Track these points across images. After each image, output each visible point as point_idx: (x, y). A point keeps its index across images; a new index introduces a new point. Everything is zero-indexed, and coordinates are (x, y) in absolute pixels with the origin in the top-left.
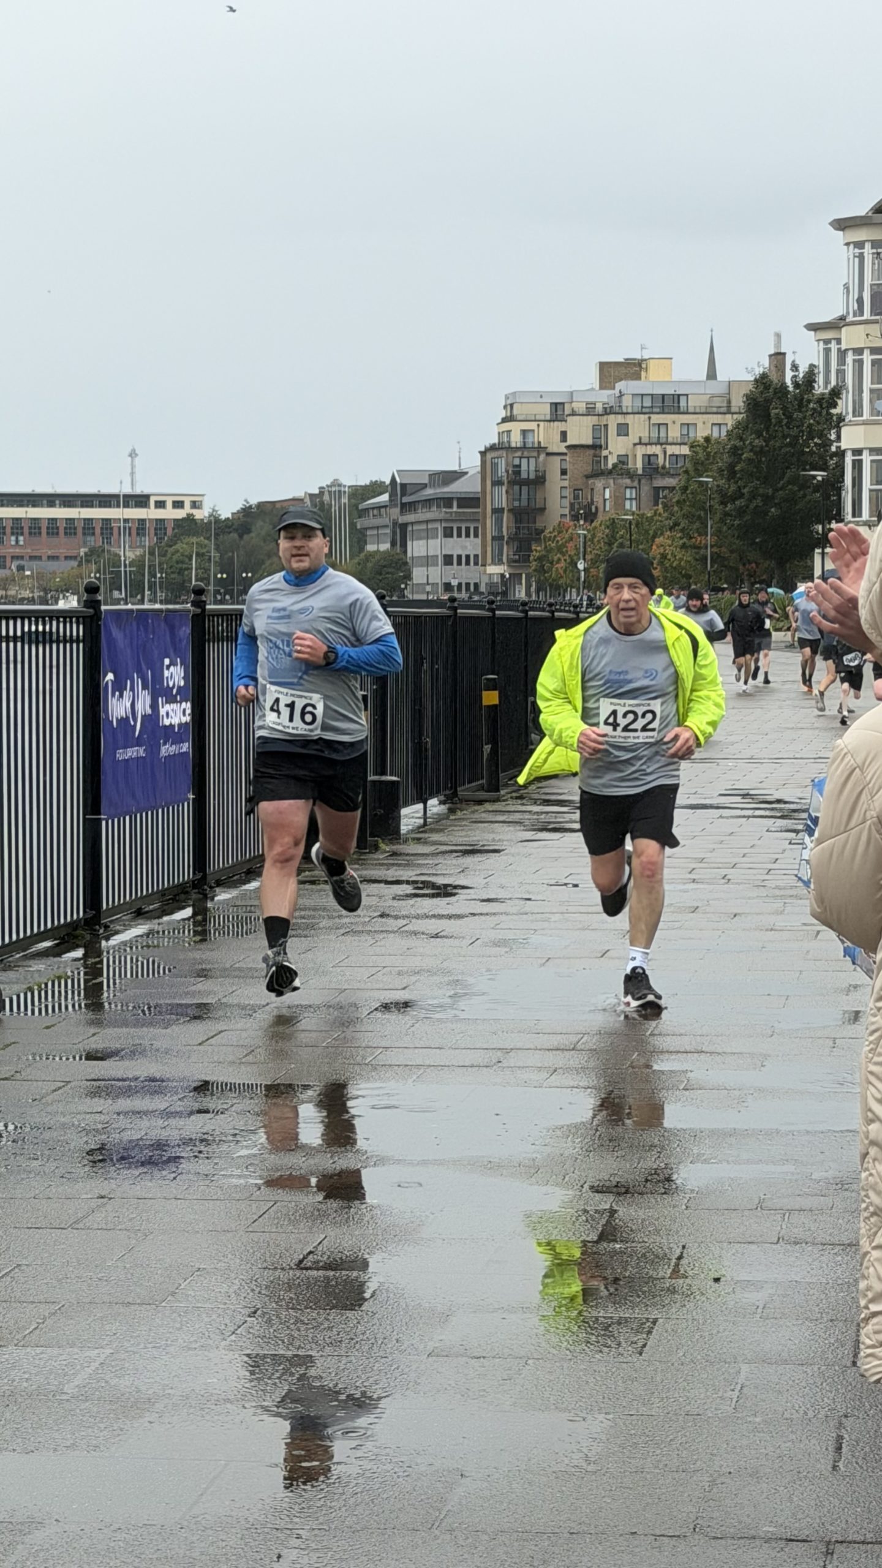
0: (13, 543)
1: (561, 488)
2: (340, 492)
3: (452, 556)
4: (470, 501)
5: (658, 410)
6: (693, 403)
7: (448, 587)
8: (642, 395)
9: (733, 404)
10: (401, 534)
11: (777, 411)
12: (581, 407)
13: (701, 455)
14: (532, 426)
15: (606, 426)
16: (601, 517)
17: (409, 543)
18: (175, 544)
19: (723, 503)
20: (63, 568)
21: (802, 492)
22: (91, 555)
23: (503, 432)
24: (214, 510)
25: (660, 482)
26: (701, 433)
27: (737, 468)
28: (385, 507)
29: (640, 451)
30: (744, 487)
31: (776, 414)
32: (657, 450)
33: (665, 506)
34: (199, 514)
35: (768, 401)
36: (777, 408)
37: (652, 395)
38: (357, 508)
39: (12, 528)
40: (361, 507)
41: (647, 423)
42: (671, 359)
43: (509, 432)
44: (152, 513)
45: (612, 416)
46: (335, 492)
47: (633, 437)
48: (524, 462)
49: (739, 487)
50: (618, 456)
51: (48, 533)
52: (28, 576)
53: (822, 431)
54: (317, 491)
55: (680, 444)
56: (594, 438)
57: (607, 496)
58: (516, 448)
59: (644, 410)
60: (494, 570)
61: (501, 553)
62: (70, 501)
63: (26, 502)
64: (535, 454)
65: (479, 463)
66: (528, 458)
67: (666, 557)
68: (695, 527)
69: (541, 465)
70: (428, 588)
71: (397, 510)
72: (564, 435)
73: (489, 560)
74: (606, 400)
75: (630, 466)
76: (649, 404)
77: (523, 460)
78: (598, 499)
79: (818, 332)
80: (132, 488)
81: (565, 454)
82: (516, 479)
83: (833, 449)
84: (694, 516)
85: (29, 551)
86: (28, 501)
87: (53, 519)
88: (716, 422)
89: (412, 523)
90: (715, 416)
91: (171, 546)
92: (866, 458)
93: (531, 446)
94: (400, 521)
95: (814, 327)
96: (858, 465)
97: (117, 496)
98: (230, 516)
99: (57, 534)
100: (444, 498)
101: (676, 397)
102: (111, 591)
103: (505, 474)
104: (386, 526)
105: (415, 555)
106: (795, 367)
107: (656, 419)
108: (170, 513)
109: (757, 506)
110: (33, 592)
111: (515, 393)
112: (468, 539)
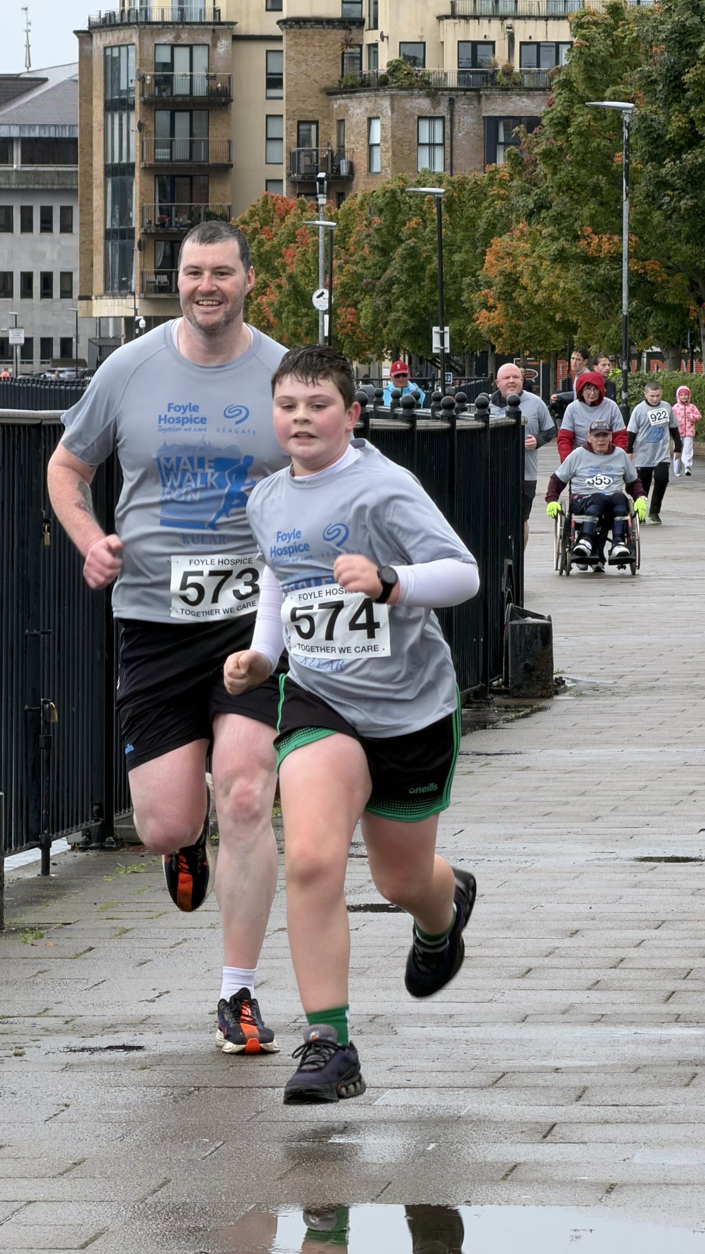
1: (269, 117)
4: (52, 148)
13: (602, 46)
16: (361, 187)
19: (656, 157)
25: (500, 106)
27: (687, 78)
29: (453, 34)
32: (492, 30)
33: (515, 163)
50: (402, 44)
55: (546, 18)
56: (345, 2)
57: (376, 137)
58: (164, 23)
60: (113, 309)
61: (127, 270)
64: (207, 39)
66: (191, 46)
67: (516, 281)
68: (586, 212)
69: (220, 64)
73: (98, 286)
75: (430, 67)
77: (177, 50)
78: (354, 145)
81: (279, 39)
82: (162, 97)
84: (583, 186)
93: (196, 18)
103: (135, 85)
112: (46, 236)
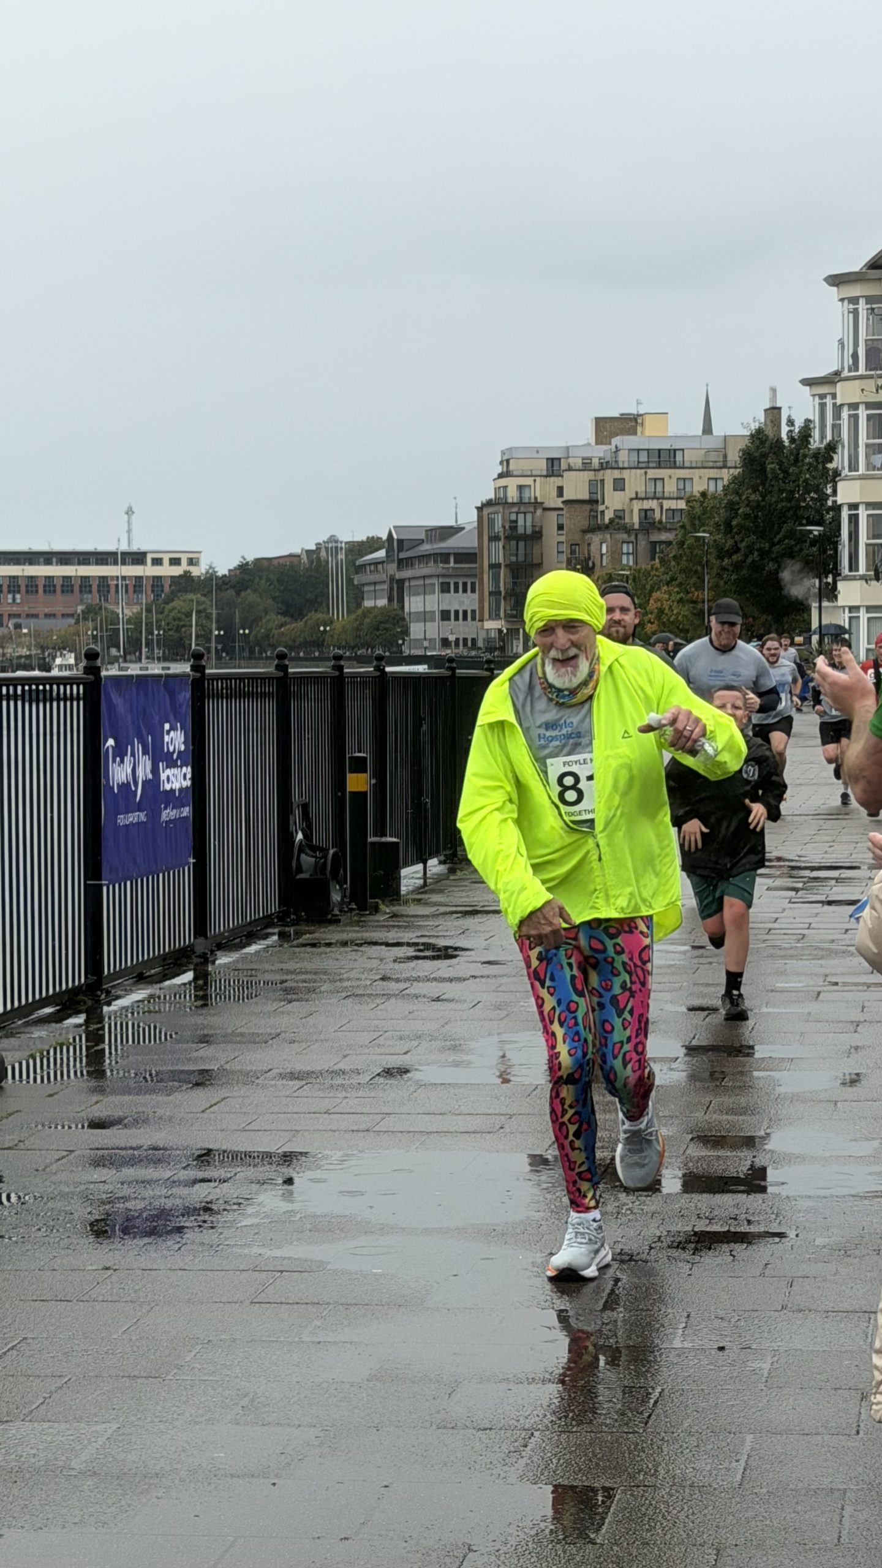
0: (10, 601)
1: (558, 543)
2: (336, 548)
3: (449, 612)
4: (467, 557)
5: (653, 465)
6: (689, 457)
7: (445, 643)
8: (638, 450)
9: (729, 458)
10: (398, 590)
11: (773, 466)
12: (577, 463)
13: (698, 510)
14: (528, 481)
15: (602, 481)
16: (598, 572)
17: (406, 599)
18: (173, 600)
19: (720, 557)
20: (62, 625)
21: (798, 547)
22: (87, 613)
23: (499, 488)
24: (211, 567)
25: (656, 537)
26: (698, 487)
27: (734, 523)
28: (382, 562)
29: (637, 506)
30: (742, 541)
31: (771, 469)
32: (653, 504)
33: (662, 561)
34: (195, 571)
35: (764, 456)
36: (773, 463)
37: (648, 450)
38: (354, 564)
39: (9, 586)
40: (357, 563)
41: (643, 478)
42: (667, 413)
43: (505, 487)
44: (149, 570)
45: (609, 471)
46: (332, 548)
47: (629, 492)
48: (521, 517)
49: (736, 542)
50: (615, 511)
51: (45, 591)
52: (25, 634)
53: (818, 485)
54: (314, 548)
55: (677, 499)
56: (590, 493)
57: (604, 550)
58: (513, 504)
59: (640, 465)
60: (492, 625)
61: (498, 609)
62: (65, 559)
63: (22, 561)
64: (532, 509)
65: (475, 519)
66: (525, 513)
67: (663, 611)
68: (692, 581)
69: (537, 520)
70: (426, 644)
71: (395, 565)
72: (560, 491)
73: (486, 615)
74: (602, 455)
75: (627, 520)
76: (646, 460)
77: (520, 515)
78: (594, 554)
79: (814, 388)
80: (129, 546)
81: (562, 509)
82: (512, 534)
83: (830, 503)
84: (691, 570)
85: (26, 609)
86: (25, 559)
87: (49, 577)
88: (712, 476)
89: (409, 579)
90: (712, 470)
91: (167, 603)
92: (863, 513)
93: (527, 501)
94: (397, 577)
95: (809, 382)
96: (854, 520)
97: (114, 554)
98: (227, 573)
99: (55, 591)
100: (441, 554)
101: (672, 452)
102: (108, 648)
103: (501, 530)
104: (384, 582)
105: (413, 610)
106: (791, 422)
107: (653, 473)
108: (167, 571)
109: (754, 561)
110: (30, 650)
111: (511, 449)
112: (465, 594)
